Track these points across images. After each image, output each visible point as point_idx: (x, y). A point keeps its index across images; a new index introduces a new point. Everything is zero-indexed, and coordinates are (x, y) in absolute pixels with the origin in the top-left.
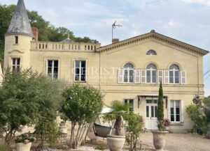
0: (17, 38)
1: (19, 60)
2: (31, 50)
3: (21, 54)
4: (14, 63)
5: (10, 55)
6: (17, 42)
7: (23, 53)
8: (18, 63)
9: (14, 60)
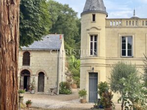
0: (94, 16)
1: (96, 37)
2: (106, 27)
3: (98, 31)
4: (92, 40)
5: (88, 32)
6: (94, 20)
7: (100, 30)
8: (96, 40)
9: (92, 36)
